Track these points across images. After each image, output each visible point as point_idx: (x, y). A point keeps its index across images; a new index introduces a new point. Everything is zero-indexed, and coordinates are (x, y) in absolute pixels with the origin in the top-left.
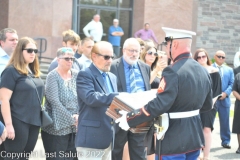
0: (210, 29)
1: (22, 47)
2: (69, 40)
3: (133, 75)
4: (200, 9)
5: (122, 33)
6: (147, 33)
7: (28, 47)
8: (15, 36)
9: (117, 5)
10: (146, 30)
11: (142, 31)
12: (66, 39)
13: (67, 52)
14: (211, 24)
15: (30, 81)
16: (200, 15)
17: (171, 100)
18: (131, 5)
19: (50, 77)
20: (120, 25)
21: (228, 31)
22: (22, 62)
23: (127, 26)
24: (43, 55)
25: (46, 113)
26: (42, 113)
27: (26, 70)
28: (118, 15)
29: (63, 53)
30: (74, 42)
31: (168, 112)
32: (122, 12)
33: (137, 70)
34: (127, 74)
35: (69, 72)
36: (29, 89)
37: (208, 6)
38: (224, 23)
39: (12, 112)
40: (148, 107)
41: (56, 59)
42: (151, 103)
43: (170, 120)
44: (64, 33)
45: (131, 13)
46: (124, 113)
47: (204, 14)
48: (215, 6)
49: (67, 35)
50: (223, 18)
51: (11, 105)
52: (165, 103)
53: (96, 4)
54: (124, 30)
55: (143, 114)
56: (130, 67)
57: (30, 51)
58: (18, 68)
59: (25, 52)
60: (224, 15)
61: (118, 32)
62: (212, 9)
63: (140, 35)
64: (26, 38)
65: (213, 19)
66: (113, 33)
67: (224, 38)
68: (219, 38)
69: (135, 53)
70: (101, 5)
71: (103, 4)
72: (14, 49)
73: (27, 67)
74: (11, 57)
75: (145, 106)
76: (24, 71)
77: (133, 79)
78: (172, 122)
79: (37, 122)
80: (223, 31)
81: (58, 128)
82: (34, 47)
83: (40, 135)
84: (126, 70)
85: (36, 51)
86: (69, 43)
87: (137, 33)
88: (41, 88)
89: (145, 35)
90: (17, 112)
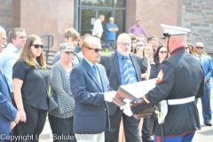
0: (192, 24)
1: (30, 43)
2: (70, 36)
3: (126, 64)
4: (184, 7)
5: (117, 29)
6: (138, 29)
7: (35, 43)
8: (24, 34)
9: (113, 6)
10: (138, 26)
11: (134, 27)
12: (68, 36)
13: (68, 47)
14: (193, 20)
15: (38, 72)
16: (184, 12)
17: (168, 88)
18: (124, 5)
19: (54, 68)
20: (115, 22)
21: (208, 26)
22: (30, 56)
23: (122, 23)
24: (50, 49)
25: (52, 99)
26: (48, 99)
27: (34, 62)
28: (114, 13)
29: (64, 48)
30: (75, 38)
31: (167, 99)
32: (117, 11)
33: (129, 61)
34: (121, 65)
35: (70, 64)
36: (37, 79)
37: (190, 4)
38: (204, 18)
39: (23, 99)
40: (149, 96)
41: (59, 52)
42: (151, 92)
43: (169, 106)
44: (66, 31)
45: (124, 12)
46: (128, 101)
47: (187, 11)
48: (196, 4)
49: (69, 32)
50: (203, 14)
51: (22, 93)
52: (163, 92)
53: (95, 5)
54: (118, 27)
55: (144, 102)
56: (123, 58)
57: (37, 46)
58: (28, 61)
59: (33, 47)
60: (204, 11)
61: (113, 29)
62: (194, 7)
63: (132, 31)
64: (33, 36)
65: (194, 16)
66: (110, 30)
67: (205, 32)
68: (200, 31)
69: (127, 46)
70: (99, 5)
71: (101, 4)
72: (23, 45)
73: (35, 60)
74: (21, 52)
75: (146, 95)
76: (32, 64)
77: (126, 69)
78: (170, 107)
79: (44, 107)
80: (204, 25)
81: (62, 112)
82: (40, 43)
83: (47, 118)
84: (120, 61)
85: (42, 47)
86: (70, 39)
87: (130, 29)
88: (47, 78)
89: (137, 30)
90: (27, 98)
